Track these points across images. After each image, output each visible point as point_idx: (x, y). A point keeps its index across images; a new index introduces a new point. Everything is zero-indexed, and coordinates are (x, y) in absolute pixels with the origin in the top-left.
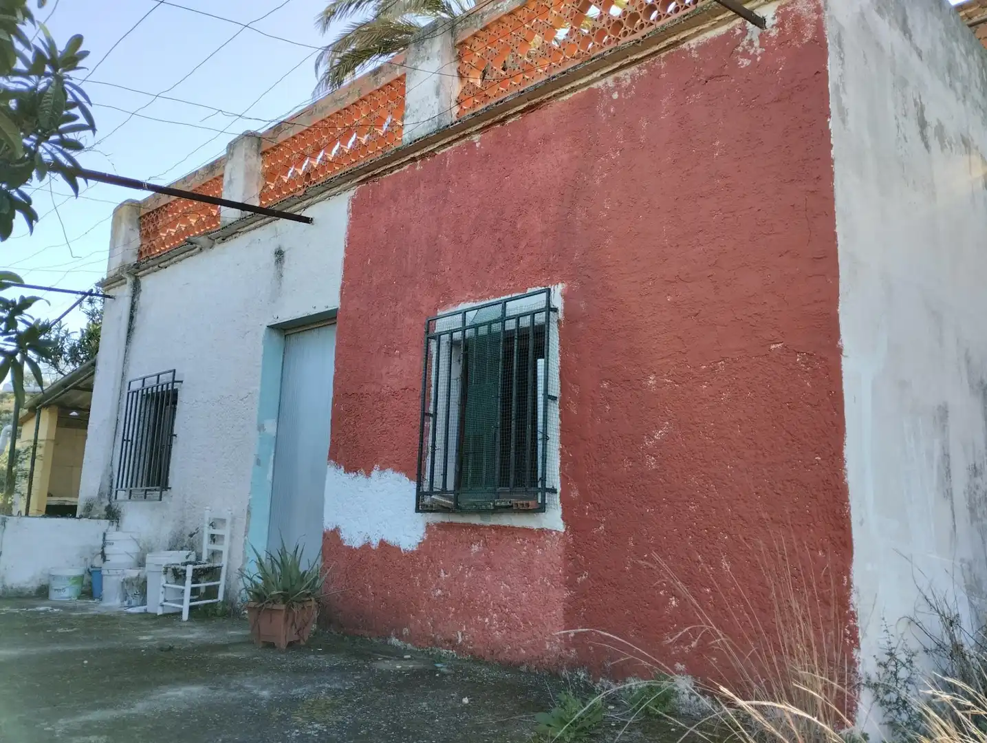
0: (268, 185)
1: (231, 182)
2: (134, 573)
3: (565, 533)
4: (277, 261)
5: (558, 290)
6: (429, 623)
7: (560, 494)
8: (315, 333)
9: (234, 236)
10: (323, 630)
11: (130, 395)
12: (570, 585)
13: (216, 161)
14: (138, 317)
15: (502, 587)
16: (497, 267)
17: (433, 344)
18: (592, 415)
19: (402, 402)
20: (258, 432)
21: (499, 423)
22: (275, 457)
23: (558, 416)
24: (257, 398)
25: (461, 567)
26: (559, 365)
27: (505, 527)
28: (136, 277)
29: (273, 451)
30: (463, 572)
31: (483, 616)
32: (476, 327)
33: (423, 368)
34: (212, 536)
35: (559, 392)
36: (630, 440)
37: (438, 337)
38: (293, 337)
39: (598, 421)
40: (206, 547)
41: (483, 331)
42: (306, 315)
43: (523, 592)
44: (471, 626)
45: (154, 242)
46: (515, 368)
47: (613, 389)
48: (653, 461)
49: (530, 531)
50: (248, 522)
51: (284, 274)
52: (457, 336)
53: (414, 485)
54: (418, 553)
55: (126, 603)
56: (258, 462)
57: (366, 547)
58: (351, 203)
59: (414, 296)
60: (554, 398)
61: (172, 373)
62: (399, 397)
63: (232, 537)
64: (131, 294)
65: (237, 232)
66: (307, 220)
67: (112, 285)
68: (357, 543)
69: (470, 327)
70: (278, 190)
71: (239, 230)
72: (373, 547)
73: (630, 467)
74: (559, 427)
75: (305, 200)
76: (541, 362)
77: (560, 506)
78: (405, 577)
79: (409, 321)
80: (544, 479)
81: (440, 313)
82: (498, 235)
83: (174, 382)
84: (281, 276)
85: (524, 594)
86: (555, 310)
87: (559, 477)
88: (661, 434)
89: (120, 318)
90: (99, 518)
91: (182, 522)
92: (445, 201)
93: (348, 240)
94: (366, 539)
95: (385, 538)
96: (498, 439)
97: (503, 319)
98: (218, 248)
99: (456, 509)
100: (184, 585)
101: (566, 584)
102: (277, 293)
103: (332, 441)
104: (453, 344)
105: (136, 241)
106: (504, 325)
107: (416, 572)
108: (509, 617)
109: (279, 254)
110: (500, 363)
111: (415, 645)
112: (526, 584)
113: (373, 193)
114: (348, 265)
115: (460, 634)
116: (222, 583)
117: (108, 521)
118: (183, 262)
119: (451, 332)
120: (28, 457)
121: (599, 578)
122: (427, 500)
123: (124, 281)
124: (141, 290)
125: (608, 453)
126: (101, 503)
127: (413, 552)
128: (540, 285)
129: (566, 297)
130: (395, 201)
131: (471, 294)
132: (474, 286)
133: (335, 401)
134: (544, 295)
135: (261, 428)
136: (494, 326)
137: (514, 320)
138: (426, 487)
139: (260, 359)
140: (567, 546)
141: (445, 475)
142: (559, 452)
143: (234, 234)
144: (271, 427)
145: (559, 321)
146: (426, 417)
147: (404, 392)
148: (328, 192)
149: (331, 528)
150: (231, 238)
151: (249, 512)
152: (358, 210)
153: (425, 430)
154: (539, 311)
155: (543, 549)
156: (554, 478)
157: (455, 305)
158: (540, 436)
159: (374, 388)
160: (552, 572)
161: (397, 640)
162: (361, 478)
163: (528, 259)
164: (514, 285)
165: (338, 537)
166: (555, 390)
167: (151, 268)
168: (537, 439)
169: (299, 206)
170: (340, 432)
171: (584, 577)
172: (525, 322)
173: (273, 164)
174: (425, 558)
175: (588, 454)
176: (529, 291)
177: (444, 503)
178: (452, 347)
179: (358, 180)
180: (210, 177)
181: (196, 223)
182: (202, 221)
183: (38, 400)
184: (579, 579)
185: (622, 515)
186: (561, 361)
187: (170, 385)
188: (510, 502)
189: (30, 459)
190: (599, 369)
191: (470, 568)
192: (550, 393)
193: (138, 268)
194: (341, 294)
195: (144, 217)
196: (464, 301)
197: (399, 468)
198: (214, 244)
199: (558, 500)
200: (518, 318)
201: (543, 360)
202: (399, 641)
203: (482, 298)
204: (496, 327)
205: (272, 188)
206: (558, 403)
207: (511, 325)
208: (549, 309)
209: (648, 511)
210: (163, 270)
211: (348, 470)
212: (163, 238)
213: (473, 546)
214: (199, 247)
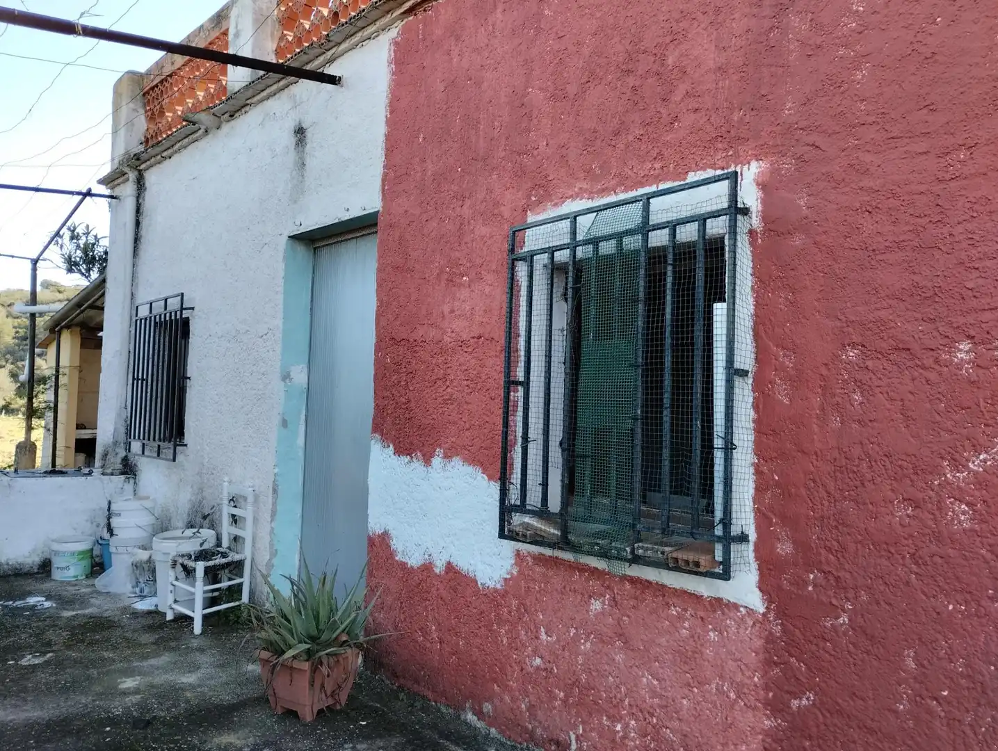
0: (285, 35)
1: (237, 35)
2: (143, 555)
3: (764, 615)
4: (297, 144)
5: (750, 173)
6: (523, 706)
7: (756, 545)
8: (352, 244)
9: (243, 110)
10: (372, 673)
11: (138, 322)
12: (776, 708)
13: (222, 10)
14: (145, 223)
15: (645, 680)
16: (631, 138)
17: (522, 270)
18: (823, 410)
19: (474, 357)
20: (283, 383)
21: (639, 412)
22: (306, 416)
23: (749, 405)
24: (279, 335)
25: (573, 631)
26: (752, 311)
27: (650, 583)
28: (140, 171)
29: (304, 407)
30: (576, 639)
31: (613, 719)
32: (595, 242)
33: (505, 306)
34: (233, 516)
35: (753, 362)
36: (911, 466)
37: (529, 258)
38: (325, 250)
39: (835, 423)
40: (227, 530)
41: (608, 248)
42: (337, 221)
43: (684, 698)
44: (592, 730)
45: (160, 125)
46: (668, 316)
47: (870, 363)
48: (964, 513)
49: (697, 598)
50: (274, 504)
51: (308, 161)
52: (562, 256)
53: (495, 488)
54: (504, 594)
55: (137, 590)
56: (285, 423)
57: (427, 567)
58: (393, 48)
59: (490, 191)
60: (744, 373)
61: (179, 298)
62: (470, 350)
63: (255, 520)
64: (135, 193)
65: (247, 104)
66: (333, 80)
67: (116, 182)
68: (414, 560)
69: (586, 242)
70: (299, 41)
71: (248, 102)
72: (437, 571)
73: (908, 516)
74: (752, 425)
75: (328, 50)
76: (720, 309)
77: (754, 566)
78: (484, 626)
79: (483, 230)
80: (726, 522)
81: (531, 218)
82: (631, 81)
83: (182, 309)
84: (304, 164)
85: (685, 702)
86: (745, 211)
87: (752, 515)
88: (985, 461)
89: (125, 224)
90: (112, 474)
91: (201, 490)
92: (539, 30)
93: (390, 106)
94: (427, 556)
95: (454, 561)
96: (638, 442)
97: (645, 228)
98: (226, 128)
99: (564, 542)
100: (194, 586)
101: (767, 704)
102: (298, 188)
103: (377, 406)
104: (555, 269)
105: (142, 124)
106: (646, 239)
107: (501, 622)
108: (658, 733)
109: (300, 132)
110: (641, 306)
111: (501, 732)
112: (689, 685)
113: (423, 29)
114: (392, 146)
115: (573, 737)
116: (246, 580)
117: (123, 477)
118: (189, 148)
119: (552, 251)
120: (51, 386)
121: (837, 711)
122: (518, 519)
123: (126, 176)
124: (146, 189)
125: (858, 483)
126: (117, 454)
127: (496, 590)
128: (714, 167)
129: (763, 185)
130: (458, 39)
131: (585, 186)
132: (589, 171)
133: (378, 348)
134: (725, 184)
135: (286, 377)
136: (626, 240)
137: (666, 231)
138: (514, 497)
139: (280, 281)
140: (770, 639)
141: (545, 485)
142: (752, 470)
143: (243, 107)
144: (300, 376)
145: (752, 233)
146: (512, 388)
147: (477, 343)
148: (359, 34)
149: (379, 531)
150: (239, 113)
151: (275, 491)
152: (402, 58)
153: (511, 404)
154: (715, 215)
155: (721, 633)
156: (745, 518)
157: (556, 205)
158: (718, 442)
159: (433, 333)
160: (739, 678)
161: (475, 718)
162: (418, 465)
163: (688, 119)
164: (662, 168)
165: (388, 546)
166: (746, 358)
167: (153, 159)
168: (713, 448)
169: (321, 59)
170: (387, 393)
171: (804, 702)
172: (688, 233)
173: (291, 4)
174: (515, 602)
175: (814, 481)
176: (692, 177)
177: (545, 531)
178: (552, 274)
179: (402, 10)
180: (216, 33)
181: (204, 97)
182: (210, 93)
183: (56, 321)
184: (795, 703)
185: (890, 604)
186: (757, 305)
187: (178, 313)
188: (663, 553)
189: (53, 389)
190: (839, 324)
191: (588, 636)
192: (738, 365)
193: (138, 159)
194: (383, 190)
195: (147, 92)
196: (571, 196)
197: (472, 460)
198: (221, 122)
199: (752, 555)
200: (673, 226)
201: (724, 305)
202: (478, 720)
203: (604, 191)
204: (631, 243)
205: (290, 39)
206: (750, 381)
207: (659, 239)
208: (736, 210)
209: (951, 607)
210: (167, 162)
211: (399, 452)
212: (170, 119)
213: (593, 601)
214: (203, 128)
